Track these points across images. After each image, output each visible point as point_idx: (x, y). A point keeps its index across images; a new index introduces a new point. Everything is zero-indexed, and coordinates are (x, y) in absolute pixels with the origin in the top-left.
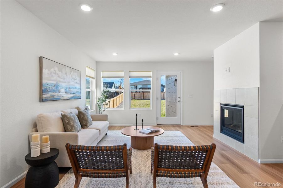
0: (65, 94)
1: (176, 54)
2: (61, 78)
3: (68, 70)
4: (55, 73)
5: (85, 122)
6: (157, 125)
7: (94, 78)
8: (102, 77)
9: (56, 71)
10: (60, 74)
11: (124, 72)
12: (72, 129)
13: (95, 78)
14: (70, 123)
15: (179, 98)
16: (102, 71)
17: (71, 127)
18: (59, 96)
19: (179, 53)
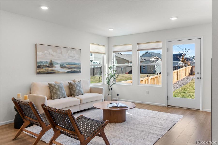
0: (61, 69)
1: (174, 19)
2: (56, 57)
3: (64, 50)
4: (49, 54)
5: (73, 91)
6: (168, 106)
7: (105, 54)
8: (114, 52)
9: (50, 52)
10: (54, 54)
11: (132, 45)
12: (55, 95)
13: (107, 54)
14: (53, 90)
15: (198, 73)
16: (113, 46)
17: (54, 93)
18: (53, 71)
19: (177, 17)
